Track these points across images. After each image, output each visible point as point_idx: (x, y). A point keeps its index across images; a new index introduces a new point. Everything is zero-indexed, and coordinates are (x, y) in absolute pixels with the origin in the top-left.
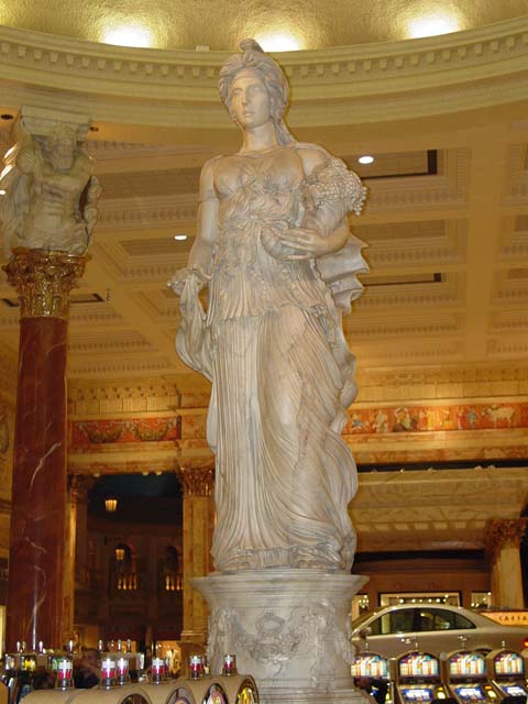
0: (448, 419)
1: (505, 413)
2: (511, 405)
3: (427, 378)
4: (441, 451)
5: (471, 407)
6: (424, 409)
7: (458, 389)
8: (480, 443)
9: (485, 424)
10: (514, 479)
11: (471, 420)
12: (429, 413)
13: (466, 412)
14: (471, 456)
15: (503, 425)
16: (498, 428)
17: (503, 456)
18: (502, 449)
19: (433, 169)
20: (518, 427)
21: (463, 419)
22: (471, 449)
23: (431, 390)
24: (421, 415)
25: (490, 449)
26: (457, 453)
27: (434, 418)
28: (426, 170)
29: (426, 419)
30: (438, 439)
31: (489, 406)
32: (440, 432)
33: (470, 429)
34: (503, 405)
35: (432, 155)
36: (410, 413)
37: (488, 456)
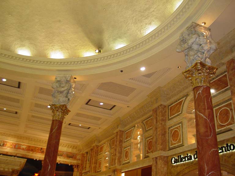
0: (11, 145)
1: (24, 147)
2: (26, 145)
3: (9, 135)
4: (7, 152)
5: (18, 144)
6: (7, 142)
7: (15, 139)
8: (16, 152)
9: (19, 148)
10: (20, 161)
11: (16, 147)
12: (7, 143)
13: (16, 145)
14: (14, 154)
15: (23, 149)
16: (22, 149)
17: (21, 156)
18: (21, 154)
19: (19, 87)
20: (26, 150)
21: (15, 146)
22: (14, 153)
23: (9, 138)
24: (6, 143)
25: (19, 154)
26: (11, 153)
27: (8, 145)
28: (17, 87)
29: (6, 144)
30: (7, 149)
31: (21, 145)
32: (9, 148)
33: (15, 148)
34: (24, 145)
35: (19, 83)
36: (3, 142)
37: (18, 155)
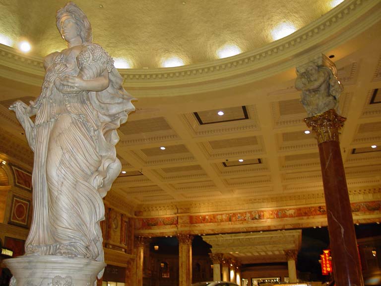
0: (272, 215)
1: (292, 212)
2: (294, 209)
3: (263, 200)
4: (269, 226)
5: (280, 210)
6: (263, 211)
7: (274, 204)
8: (282, 223)
9: (285, 216)
11: (280, 215)
12: (264, 213)
13: (278, 212)
14: (280, 227)
15: (291, 216)
16: (289, 217)
17: (291, 227)
18: (291, 225)
19: (247, 117)
20: (296, 216)
21: (277, 214)
22: (280, 225)
23: (265, 204)
24: (262, 214)
25: (286, 225)
26: (275, 227)
27: (266, 214)
28: (244, 117)
29: (263, 215)
31: (286, 209)
32: (268, 220)
33: (279, 218)
34: (290, 209)
35: (244, 108)
36: (258, 213)
37: (286, 227)
